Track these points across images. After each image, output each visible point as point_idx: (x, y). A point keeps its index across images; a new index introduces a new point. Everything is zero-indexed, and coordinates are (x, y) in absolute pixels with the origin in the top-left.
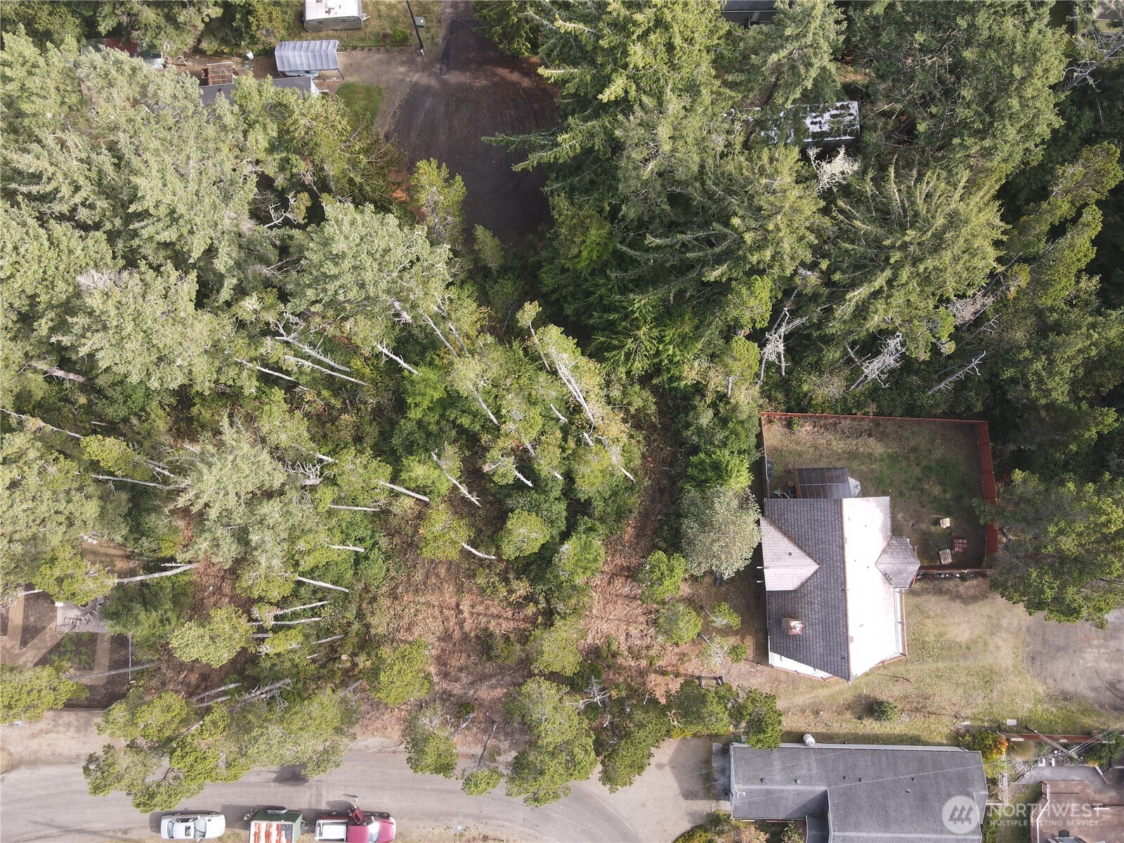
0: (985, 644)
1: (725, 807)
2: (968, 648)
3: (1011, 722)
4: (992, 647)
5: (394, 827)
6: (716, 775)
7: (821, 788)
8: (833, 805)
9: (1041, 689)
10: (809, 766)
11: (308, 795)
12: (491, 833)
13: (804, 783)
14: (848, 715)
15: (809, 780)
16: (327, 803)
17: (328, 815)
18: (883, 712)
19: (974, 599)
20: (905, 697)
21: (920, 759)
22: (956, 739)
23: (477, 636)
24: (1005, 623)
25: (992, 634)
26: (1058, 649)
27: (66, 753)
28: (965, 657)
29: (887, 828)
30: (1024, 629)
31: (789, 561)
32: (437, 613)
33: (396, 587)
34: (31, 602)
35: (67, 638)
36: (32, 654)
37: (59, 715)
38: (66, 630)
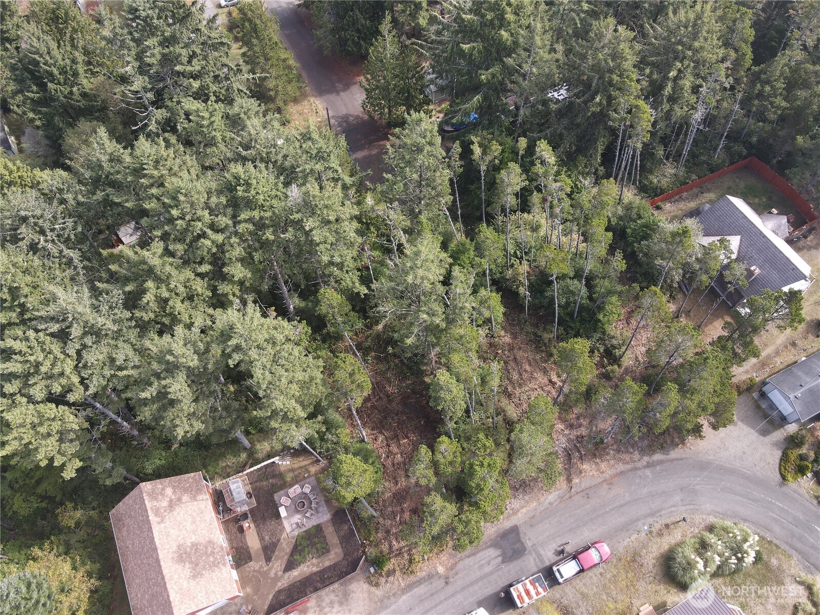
1: (791, 428)
6: (770, 412)
11: (532, 560)
12: (668, 521)
34: (261, 526)
35: (299, 538)
36: (277, 565)
37: (320, 599)
38: (296, 533)
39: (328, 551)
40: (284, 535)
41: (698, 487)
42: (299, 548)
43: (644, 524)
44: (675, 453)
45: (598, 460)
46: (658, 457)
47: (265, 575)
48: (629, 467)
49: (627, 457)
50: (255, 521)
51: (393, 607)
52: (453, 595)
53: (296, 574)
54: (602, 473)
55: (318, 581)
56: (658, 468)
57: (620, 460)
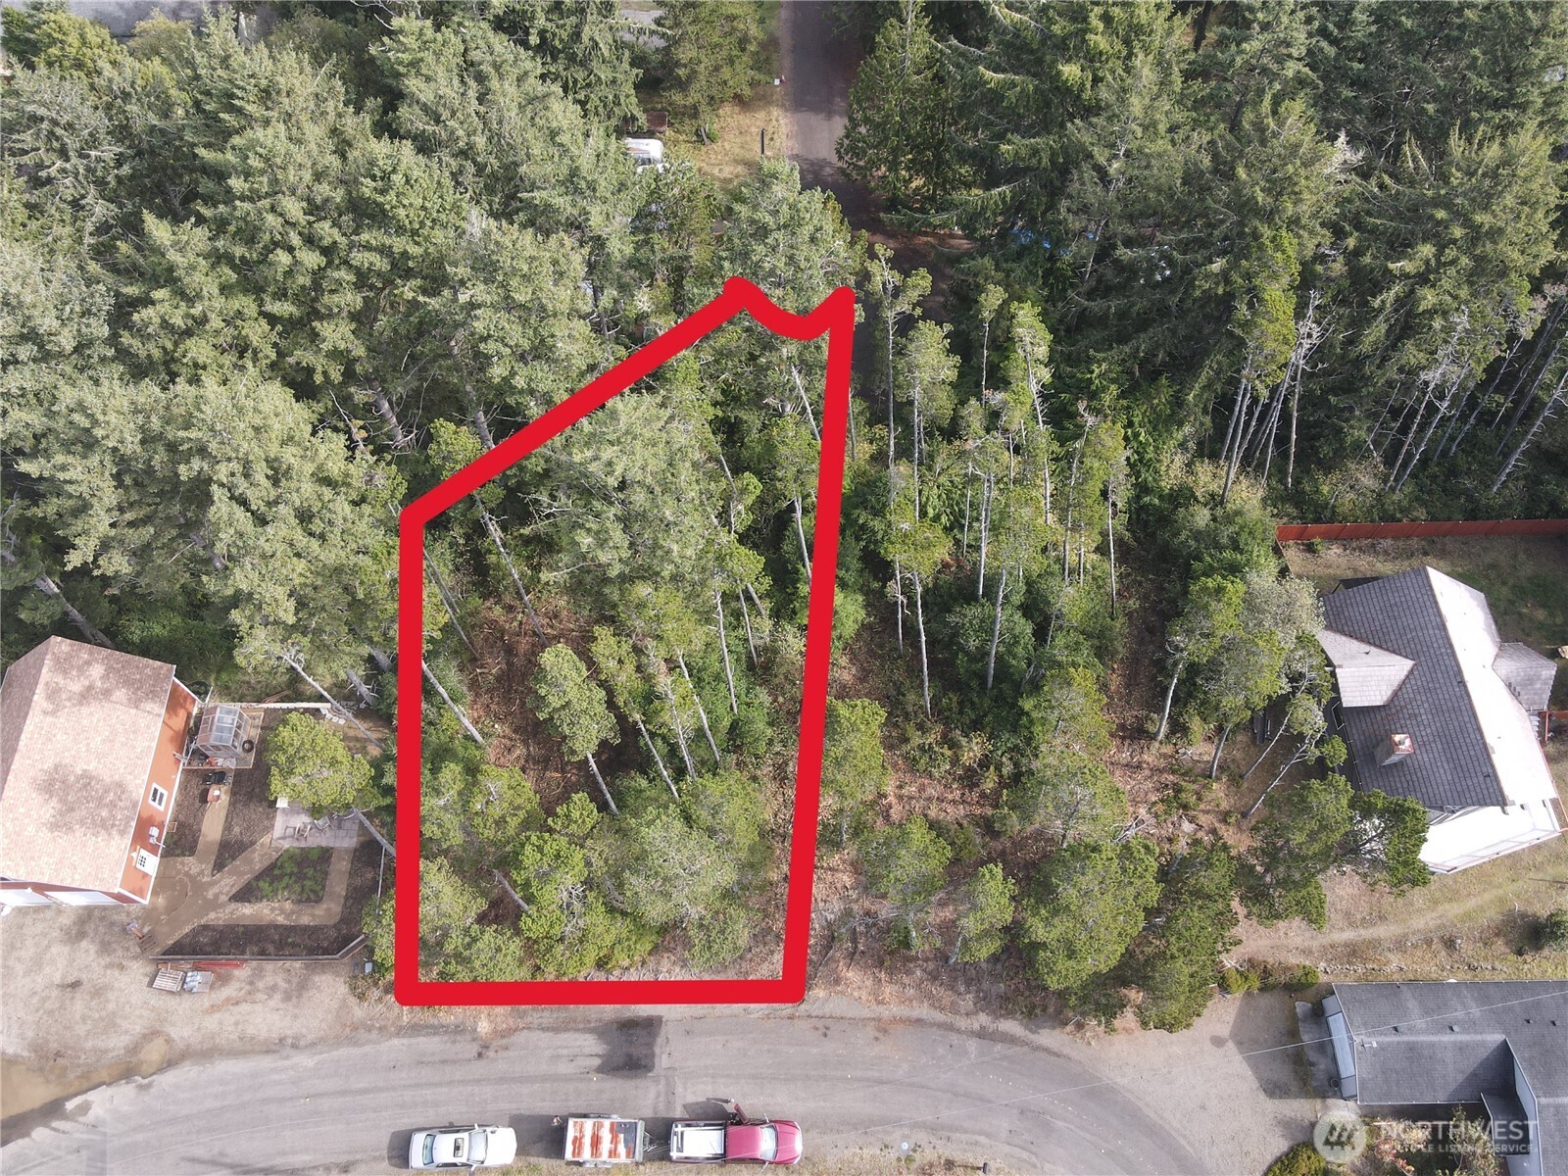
5: (798, 1141)
7: (1495, 1038)
10: (1466, 1005)
11: (652, 1094)
12: (958, 1157)
13: (1465, 1031)
16: (685, 1106)
27: (264, 1034)
31: (1368, 660)
34: (239, 806)
35: (286, 856)
36: (228, 882)
37: (259, 973)
38: (286, 845)
39: (318, 900)
40: (266, 839)
41: (1060, 1124)
42: (277, 872)
44: (1050, 1037)
45: (883, 975)
46: (1011, 1026)
47: (200, 888)
48: (939, 1017)
49: (947, 997)
50: (234, 793)
51: (367, 1049)
52: (478, 1082)
53: (247, 911)
54: (879, 1003)
55: (273, 942)
56: (999, 1047)
57: (929, 996)
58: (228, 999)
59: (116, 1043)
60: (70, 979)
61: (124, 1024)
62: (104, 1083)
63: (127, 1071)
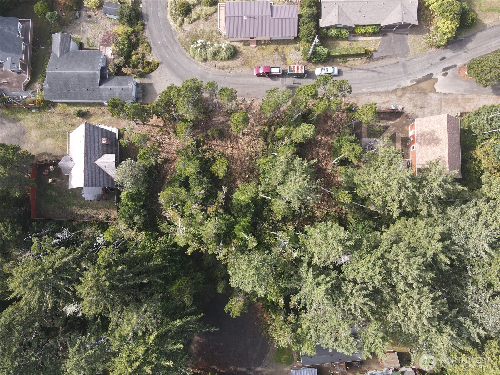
0: (40, 138)
1: (138, 81)
2: (47, 136)
3: (34, 111)
4: (38, 137)
5: (255, 71)
6: (141, 91)
7: (102, 87)
8: (97, 81)
9: (22, 122)
10: (106, 94)
11: (286, 82)
12: (221, 70)
13: (108, 88)
14: (92, 112)
15: (106, 90)
16: (279, 80)
17: (278, 76)
18: (79, 113)
19: (43, 154)
20: (71, 119)
21: (66, 97)
22: (54, 105)
23: (225, 137)
24: (33, 145)
25: (38, 141)
26: (14, 136)
27: (375, 96)
28: (48, 133)
29: (79, 74)
30: (26, 143)
31: (106, 164)
32: (240, 146)
33: (255, 156)
35: (378, 137)
36: (392, 130)
38: (379, 139)
39: (368, 125)
42: (380, 133)
43: (232, 74)
47: (398, 129)
53: (385, 123)
58: (385, 103)
59: (408, 95)
60: (423, 109)
61: (407, 99)
62: (409, 87)
63: (404, 89)
